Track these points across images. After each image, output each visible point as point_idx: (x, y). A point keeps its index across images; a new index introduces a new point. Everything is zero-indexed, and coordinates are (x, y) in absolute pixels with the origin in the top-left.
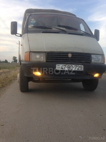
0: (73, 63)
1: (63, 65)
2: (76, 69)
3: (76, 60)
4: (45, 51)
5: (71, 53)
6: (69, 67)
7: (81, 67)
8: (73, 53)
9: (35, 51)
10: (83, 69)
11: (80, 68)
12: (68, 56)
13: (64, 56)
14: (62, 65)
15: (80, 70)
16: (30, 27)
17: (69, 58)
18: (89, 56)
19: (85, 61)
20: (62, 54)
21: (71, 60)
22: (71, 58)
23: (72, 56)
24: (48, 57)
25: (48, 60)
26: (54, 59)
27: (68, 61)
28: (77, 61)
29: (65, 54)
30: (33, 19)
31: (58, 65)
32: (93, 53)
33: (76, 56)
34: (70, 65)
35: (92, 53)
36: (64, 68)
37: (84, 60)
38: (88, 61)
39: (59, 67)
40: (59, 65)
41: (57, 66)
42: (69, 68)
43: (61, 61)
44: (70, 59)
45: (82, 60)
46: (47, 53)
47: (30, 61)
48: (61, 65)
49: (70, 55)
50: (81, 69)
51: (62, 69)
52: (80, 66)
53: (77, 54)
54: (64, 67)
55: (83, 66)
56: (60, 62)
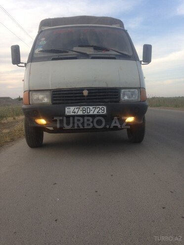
0: (91, 104)
1: (76, 107)
2: (96, 113)
3: (96, 99)
4: (50, 89)
5: (88, 90)
6: (85, 110)
7: (103, 109)
8: (89, 89)
9: (36, 89)
10: (105, 112)
11: (100, 111)
12: (83, 93)
13: (77, 95)
14: (74, 107)
15: (101, 113)
16: (37, 51)
17: (84, 96)
18: (117, 92)
19: (109, 100)
20: (74, 92)
21: (88, 99)
22: (87, 96)
23: (89, 93)
24: (54, 97)
25: (54, 102)
26: (63, 100)
27: (83, 101)
28: (98, 100)
29: (78, 92)
30: (43, 39)
31: (68, 109)
32: (124, 86)
33: (96, 93)
34: (86, 107)
35: (121, 87)
36: (76, 112)
37: (108, 98)
38: (115, 100)
39: (70, 110)
40: (70, 109)
41: (66, 109)
42: (84, 112)
43: (74, 101)
44: (85, 98)
45: (105, 98)
46: (53, 92)
47: (30, 104)
48: (72, 108)
49: (85, 93)
50: (103, 111)
51: (74, 114)
52: (101, 107)
53: (97, 91)
54: (76, 110)
55: (105, 108)
56: (72, 103)
